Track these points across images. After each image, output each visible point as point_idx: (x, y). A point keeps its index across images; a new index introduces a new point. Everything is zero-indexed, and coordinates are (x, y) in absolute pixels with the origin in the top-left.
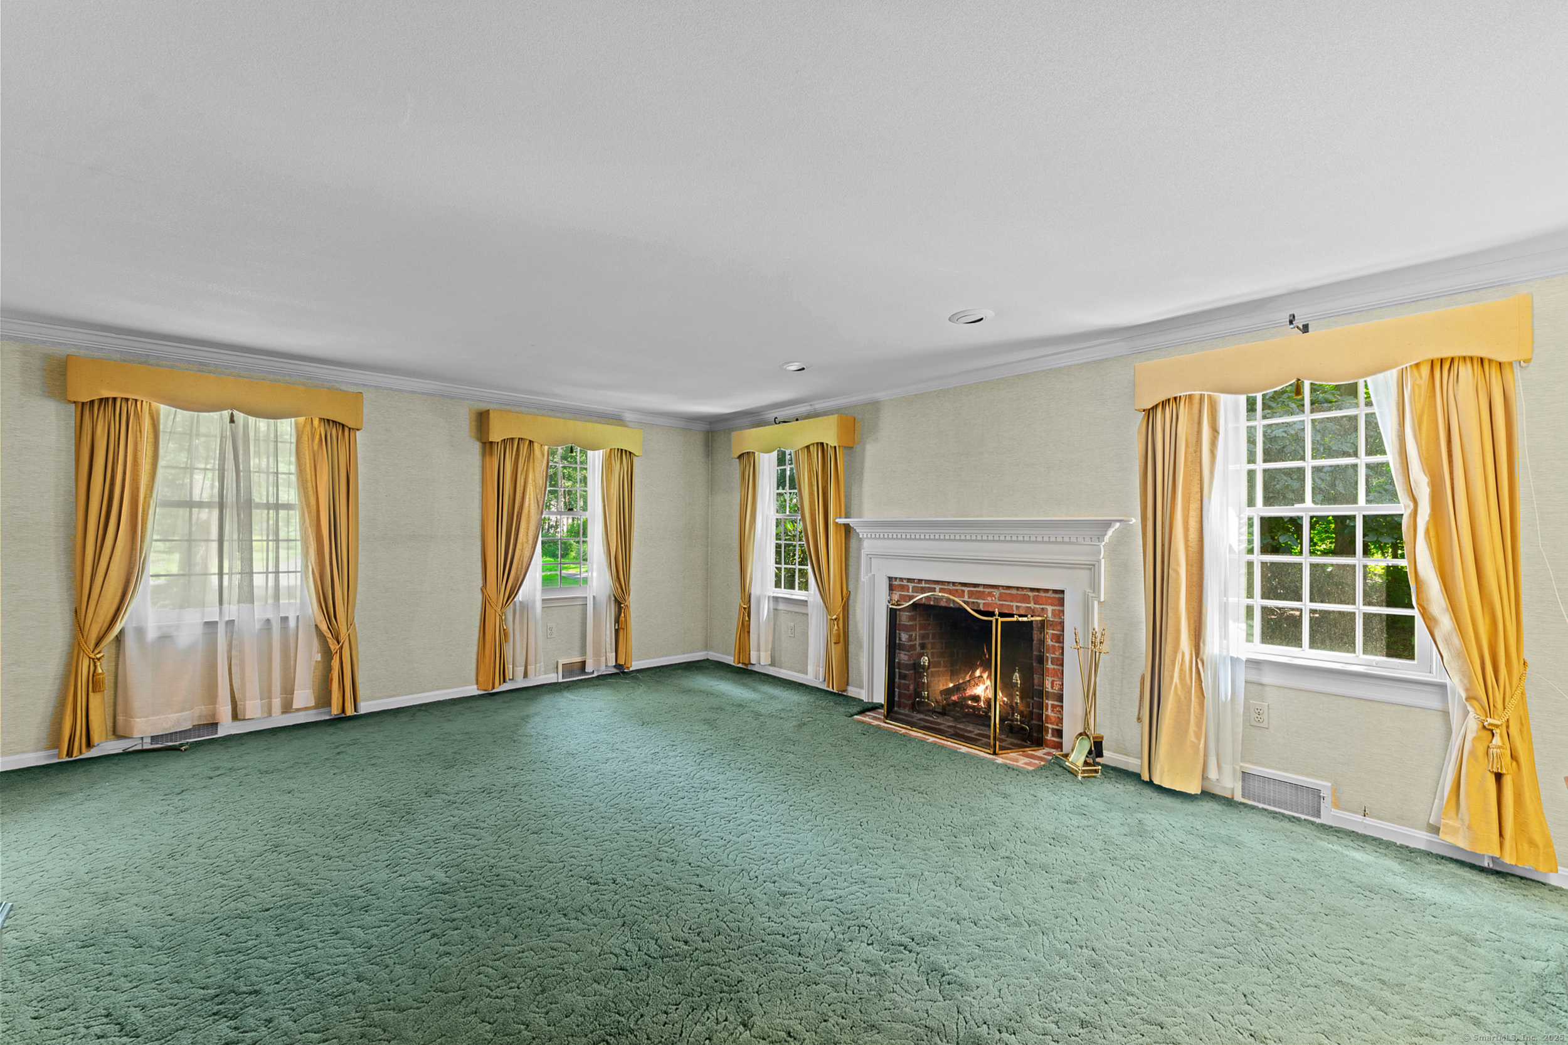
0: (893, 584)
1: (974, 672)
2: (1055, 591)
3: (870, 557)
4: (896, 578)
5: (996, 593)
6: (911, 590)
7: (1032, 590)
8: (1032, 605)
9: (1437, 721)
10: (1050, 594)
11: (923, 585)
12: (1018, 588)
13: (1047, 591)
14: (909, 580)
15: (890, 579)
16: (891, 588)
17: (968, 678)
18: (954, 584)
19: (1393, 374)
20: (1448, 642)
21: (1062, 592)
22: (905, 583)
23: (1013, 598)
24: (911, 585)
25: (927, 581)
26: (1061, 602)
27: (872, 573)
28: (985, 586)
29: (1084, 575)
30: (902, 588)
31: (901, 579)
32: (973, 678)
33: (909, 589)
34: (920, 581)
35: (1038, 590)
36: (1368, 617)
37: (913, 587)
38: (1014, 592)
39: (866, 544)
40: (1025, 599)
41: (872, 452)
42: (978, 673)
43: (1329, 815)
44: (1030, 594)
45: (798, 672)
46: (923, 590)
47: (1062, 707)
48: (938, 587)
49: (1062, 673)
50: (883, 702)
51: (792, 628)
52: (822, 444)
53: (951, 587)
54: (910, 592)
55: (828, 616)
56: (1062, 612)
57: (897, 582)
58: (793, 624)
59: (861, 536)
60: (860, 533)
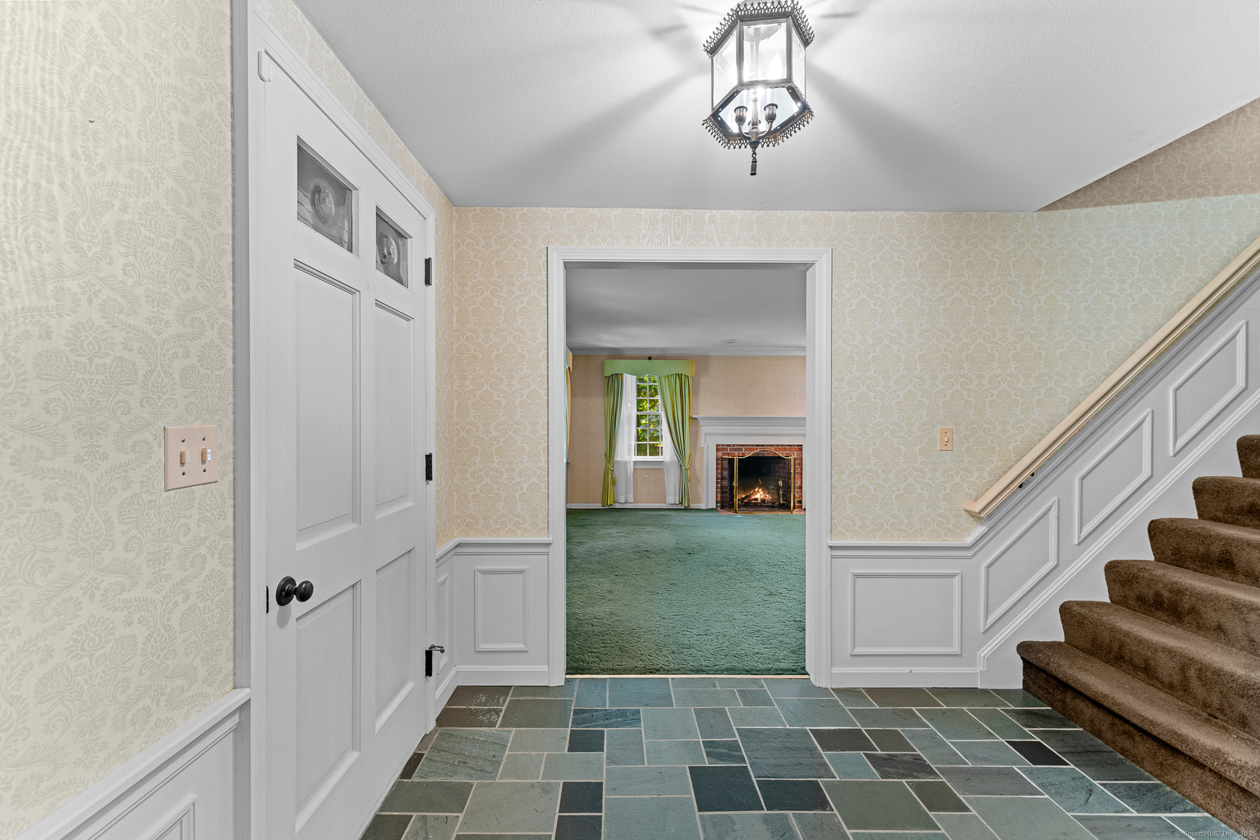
0: (719, 448)
2: (798, 446)
3: (706, 435)
4: (720, 445)
5: (773, 448)
7: (789, 445)
8: (788, 452)
10: (796, 447)
11: (736, 447)
12: (782, 445)
13: (794, 445)
14: (728, 445)
15: (717, 445)
16: (717, 450)
17: (752, 492)
18: (752, 445)
21: (801, 445)
22: (725, 447)
23: (780, 450)
24: (729, 448)
25: (738, 445)
26: (801, 450)
27: (707, 443)
28: (767, 445)
30: (724, 449)
31: (723, 445)
32: (754, 492)
34: (734, 445)
35: (791, 445)
38: (781, 447)
39: (703, 428)
40: (786, 450)
41: (704, 381)
42: (757, 489)
44: (787, 447)
45: (653, 503)
46: (736, 450)
47: (801, 491)
48: (744, 448)
49: (801, 478)
50: (715, 507)
51: (646, 478)
52: (681, 374)
53: (751, 447)
54: (728, 451)
55: (683, 468)
56: (802, 454)
57: (721, 447)
58: (647, 476)
59: (702, 424)
60: (701, 422)
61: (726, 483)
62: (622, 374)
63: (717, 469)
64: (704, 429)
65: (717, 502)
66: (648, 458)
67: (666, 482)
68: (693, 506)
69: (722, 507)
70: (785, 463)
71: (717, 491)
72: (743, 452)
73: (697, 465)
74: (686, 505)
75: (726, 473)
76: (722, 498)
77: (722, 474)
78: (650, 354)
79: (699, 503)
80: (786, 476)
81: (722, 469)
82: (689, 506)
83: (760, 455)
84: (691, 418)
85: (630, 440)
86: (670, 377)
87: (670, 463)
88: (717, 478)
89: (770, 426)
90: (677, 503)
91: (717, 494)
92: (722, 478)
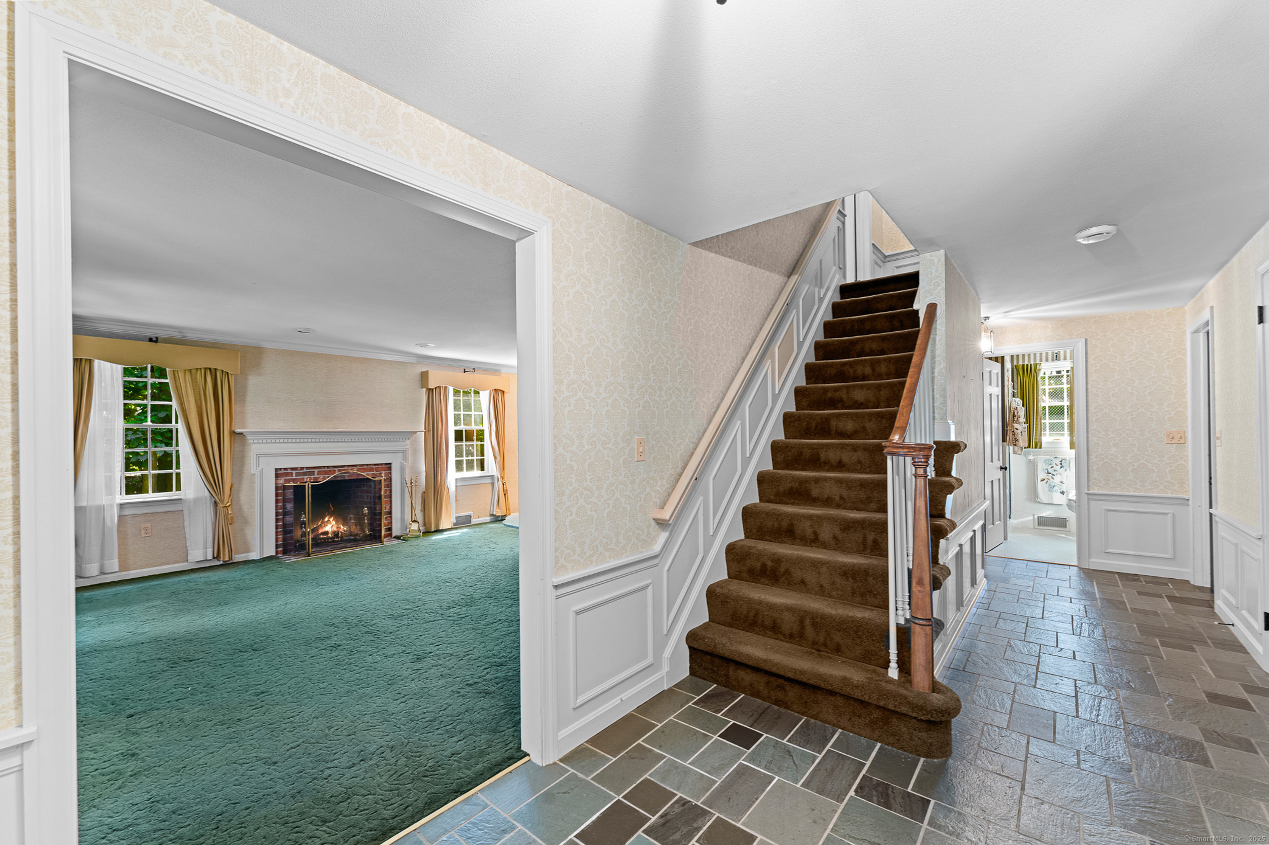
0: (278, 473)
1: (324, 519)
2: (386, 464)
3: (258, 456)
4: (281, 469)
5: (355, 469)
6: (294, 475)
7: (375, 465)
8: (375, 472)
9: (490, 486)
10: (384, 466)
11: (305, 471)
12: (367, 465)
13: (382, 464)
14: (293, 469)
15: (276, 470)
16: (277, 476)
17: (320, 523)
18: (328, 467)
19: (488, 391)
20: (498, 462)
21: (390, 464)
22: (289, 471)
24: (294, 472)
25: (307, 468)
26: (390, 469)
27: (261, 468)
28: (348, 466)
29: (400, 455)
30: (287, 474)
31: (286, 469)
32: (323, 522)
33: (292, 475)
34: (302, 468)
35: (378, 464)
36: (477, 459)
37: (296, 473)
38: (365, 467)
39: (253, 446)
40: (371, 470)
41: (253, 382)
42: (326, 519)
43: (474, 521)
44: (374, 467)
45: (161, 564)
46: (305, 474)
47: (391, 517)
48: (316, 471)
49: (391, 501)
50: (274, 554)
51: (146, 529)
52: (216, 370)
53: (326, 469)
54: (294, 476)
55: (220, 505)
56: (390, 473)
57: (282, 471)
58: (148, 525)
59: (251, 441)
60: (250, 439)
61: (291, 519)
62: (90, 362)
63: (277, 501)
64: (254, 448)
65: (277, 546)
66: (151, 496)
67: (187, 530)
68: (238, 558)
69: (285, 552)
70: (370, 486)
71: (277, 532)
72: (316, 476)
73: (243, 498)
74: (227, 559)
75: (290, 506)
76: (284, 540)
77: (284, 508)
78: (153, 333)
79: (247, 552)
80: (372, 500)
81: (285, 501)
82: (231, 558)
83: (339, 479)
84: (233, 433)
85: (109, 468)
86: (193, 372)
87: (196, 500)
88: (277, 514)
89: (352, 442)
90: (210, 557)
91: (277, 535)
92: (285, 514)
